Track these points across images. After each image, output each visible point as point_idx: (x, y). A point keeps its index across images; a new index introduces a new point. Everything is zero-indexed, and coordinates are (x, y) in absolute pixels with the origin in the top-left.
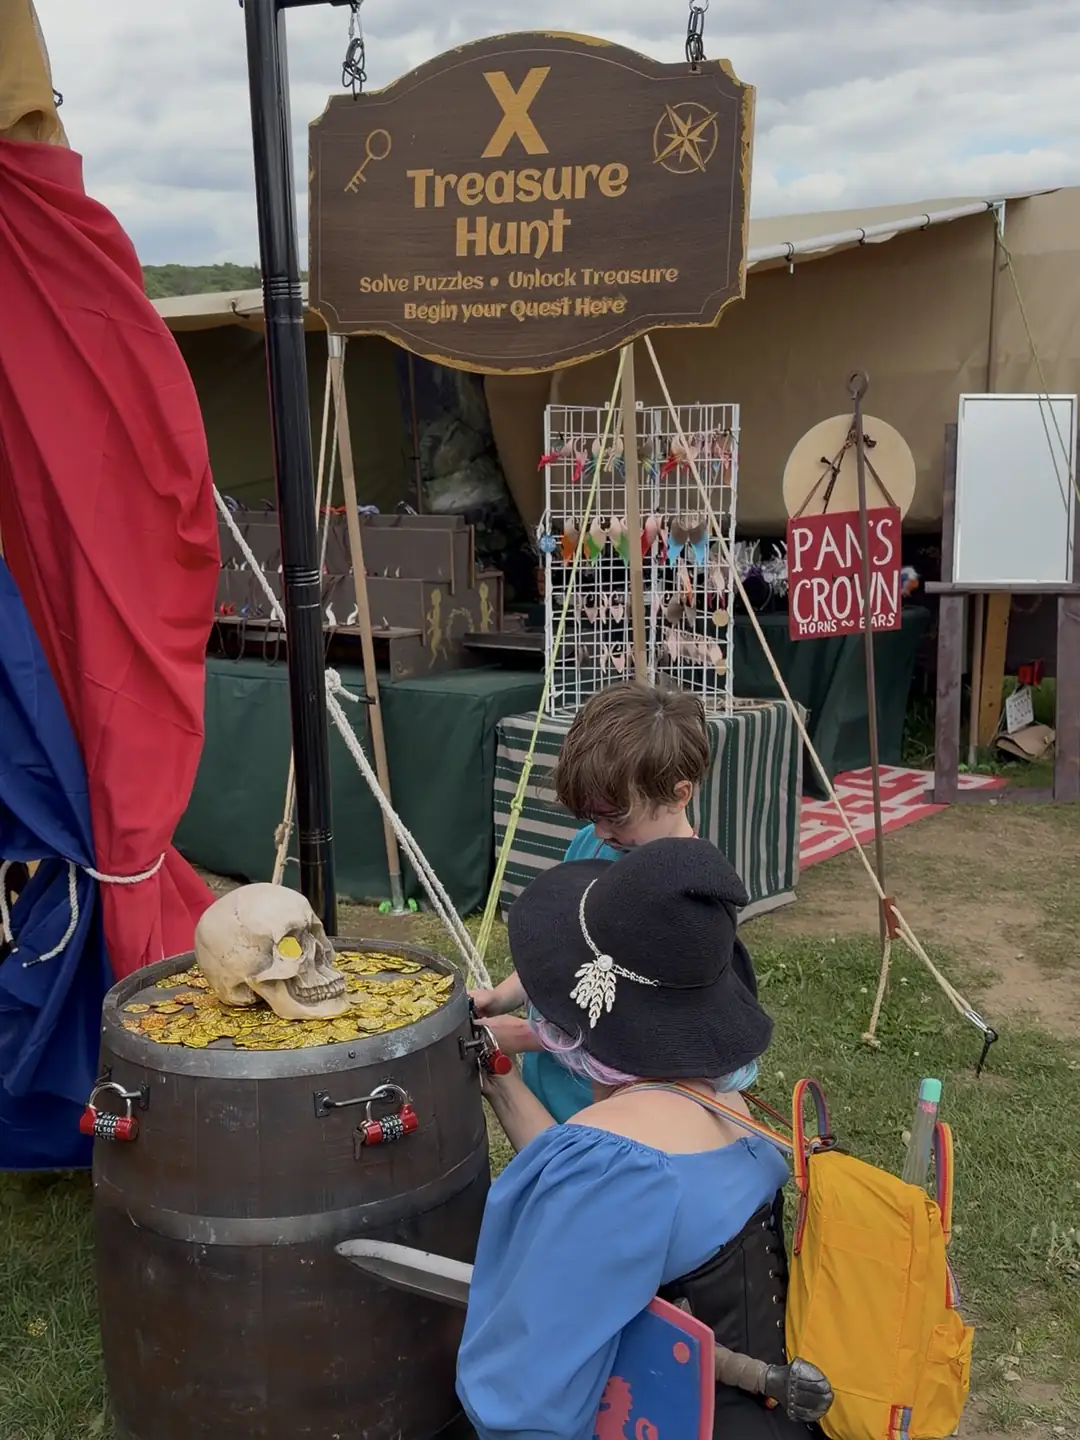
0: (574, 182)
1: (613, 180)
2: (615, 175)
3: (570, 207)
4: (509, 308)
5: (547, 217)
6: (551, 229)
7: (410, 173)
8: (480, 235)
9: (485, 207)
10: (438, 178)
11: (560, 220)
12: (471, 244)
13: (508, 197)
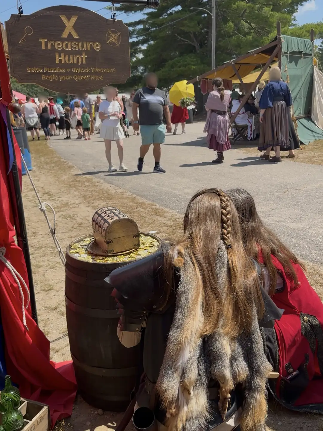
0: (87, 47)
1: (97, 47)
2: (97, 45)
3: (87, 52)
4: (73, 78)
5: (81, 55)
6: (82, 57)
7: (40, 40)
8: (62, 58)
9: (63, 51)
10: (48, 42)
11: (84, 56)
12: (60, 61)
13: (69, 49)
